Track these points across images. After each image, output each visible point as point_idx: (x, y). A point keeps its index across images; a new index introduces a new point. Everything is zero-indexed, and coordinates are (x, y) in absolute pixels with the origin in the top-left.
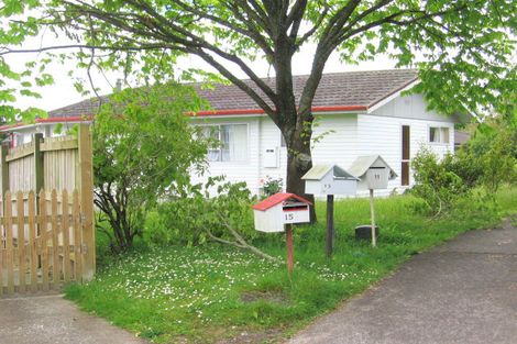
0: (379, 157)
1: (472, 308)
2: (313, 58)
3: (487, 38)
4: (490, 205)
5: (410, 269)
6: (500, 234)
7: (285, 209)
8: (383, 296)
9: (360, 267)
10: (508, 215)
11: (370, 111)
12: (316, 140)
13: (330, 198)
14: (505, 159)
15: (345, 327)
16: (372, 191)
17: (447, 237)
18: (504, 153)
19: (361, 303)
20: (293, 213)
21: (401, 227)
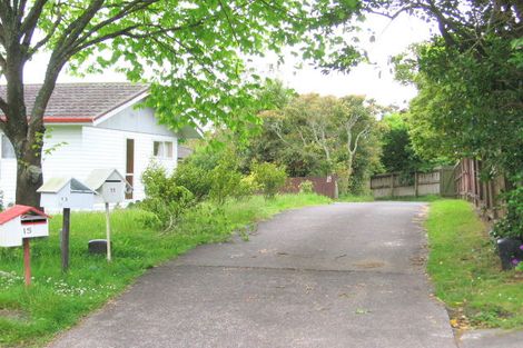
0: (115, 171)
1: (214, 320)
2: (46, 67)
3: (218, 56)
4: (219, 219)
5: (147, 282)
6: (230, 247)
7: (23, 222)
8: (123, 310)
9: (98, 282)
10: (236, 228)
11: (95, 123)
12: (48, 151)
13: (67, 211)
14: (232, 174)
15: (88, 342)
16: (107, 204)
17: (180, 250)
18: (230, 168)
19: (101, 318)
20: (32, 226)
21: (133, 241)
